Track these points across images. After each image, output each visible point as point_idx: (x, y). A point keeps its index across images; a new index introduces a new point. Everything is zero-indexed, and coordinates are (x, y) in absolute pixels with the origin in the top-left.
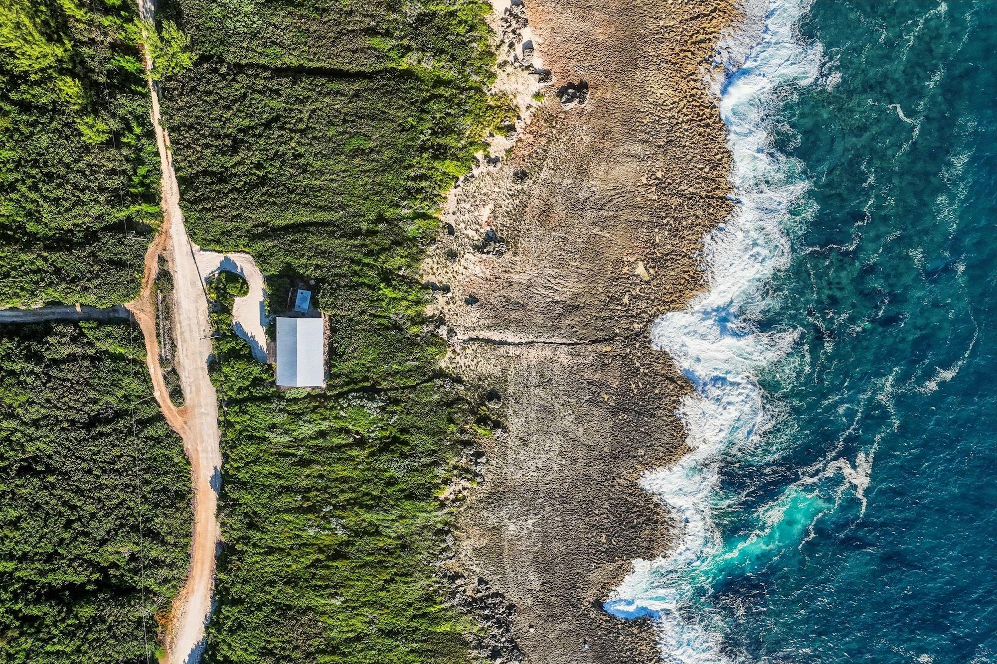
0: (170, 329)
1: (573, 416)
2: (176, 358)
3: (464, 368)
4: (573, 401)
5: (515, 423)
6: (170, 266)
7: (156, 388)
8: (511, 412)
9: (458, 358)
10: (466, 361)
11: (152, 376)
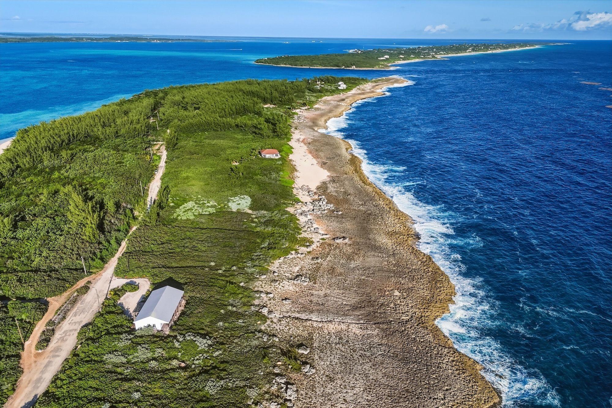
0: (68, 310)
1: (370, 363)
2: (60, 325)
3: (279, 331)
4: (368, 354)
5: (322, 365)
6: (91, 286)
7: (30, 339)
8: (316, 357)
9: (274, 325)
10: (281, 327)
11: (33, 333)
